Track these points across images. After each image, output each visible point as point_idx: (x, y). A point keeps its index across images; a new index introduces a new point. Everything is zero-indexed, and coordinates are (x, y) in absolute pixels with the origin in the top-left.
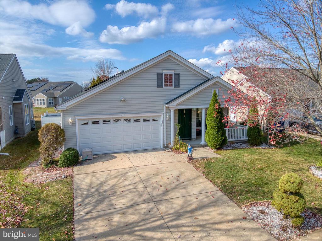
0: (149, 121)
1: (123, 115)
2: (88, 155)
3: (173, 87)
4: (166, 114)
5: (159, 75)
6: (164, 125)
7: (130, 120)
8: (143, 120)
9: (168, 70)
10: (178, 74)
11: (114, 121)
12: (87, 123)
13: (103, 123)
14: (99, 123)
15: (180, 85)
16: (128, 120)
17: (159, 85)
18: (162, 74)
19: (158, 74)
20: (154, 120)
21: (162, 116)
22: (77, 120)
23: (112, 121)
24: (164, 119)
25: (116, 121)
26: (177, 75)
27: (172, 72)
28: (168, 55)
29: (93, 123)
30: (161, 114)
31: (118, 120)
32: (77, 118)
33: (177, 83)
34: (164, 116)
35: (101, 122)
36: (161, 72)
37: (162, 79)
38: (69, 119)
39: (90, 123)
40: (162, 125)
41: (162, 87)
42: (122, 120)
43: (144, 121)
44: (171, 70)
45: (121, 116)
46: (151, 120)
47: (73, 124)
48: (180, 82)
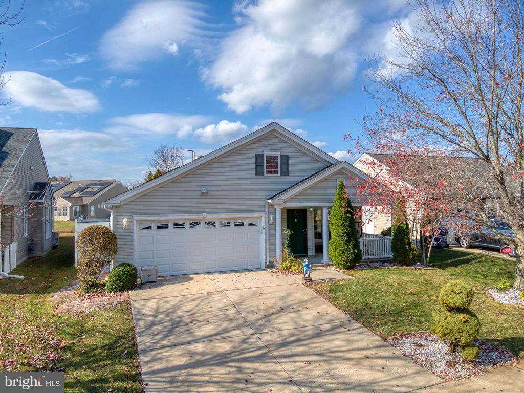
0: (243, 225)
1: (205, 215)
2: (150, 276)
3: (279, 174)
4: (269, 215)
5: (259, 157)
6: (265, 232)
7: (215, 223)
8: (234, 224)
9: (271, 150)
10: (287, 157)
11: (191, 224)
12: (150, 228)
13: (174, 227)
14: (167, 228)
15: (289, 173)
16: (212, 223)
17: (259, 172)
18: (262, 156)
19: (257, 156)
20: (250, 224)
21: (263, 218)
22: (135, 222)
23: (187, 225)
24: (265, 223)
25: (194, 224)
26: (285, 158)
27: (278, 154)
28: (272, 128)
29: (159, 227)
30: (262, 215)
31: (197, 223)
32: (136, 218)
33: (285, 170)
34: (265, 218)
35: (171, 226)
36: (262, 153)
37: (263, 163)
38: (125, 220)
39: (154, 227)
40: (263, 231)
41: (263, 175)
42: (203, 223)
43: (236, 225)
44: (275, 150)
45: (201, 217)
46: (246, 224)
47: (130, 228)
48: (289, 168)
